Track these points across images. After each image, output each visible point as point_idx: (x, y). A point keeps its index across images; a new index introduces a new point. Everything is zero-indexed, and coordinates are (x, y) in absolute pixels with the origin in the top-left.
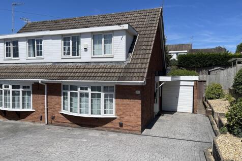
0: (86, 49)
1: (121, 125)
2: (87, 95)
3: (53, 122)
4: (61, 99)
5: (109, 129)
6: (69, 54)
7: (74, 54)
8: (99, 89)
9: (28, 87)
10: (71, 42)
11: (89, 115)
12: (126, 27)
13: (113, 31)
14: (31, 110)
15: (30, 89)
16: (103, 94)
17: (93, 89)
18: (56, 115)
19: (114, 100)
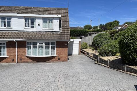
0: (39, 25)
1: (59, 59)
2: (42, 47)
3: (21, 61)
4: (26, 49)
5: (53, 62)
6: (29, 27)
7: (32, 27)
8: (48, 44)
9: (4, 44)
10: (30, 21)
11: (44, 56)
12: (60, 16)
13: (53, 17)
14: (6, 56)
15: (5, 45)
16: (50, 46)
17: (46, 44)
18: (23, 58)
19: (55, 48)
